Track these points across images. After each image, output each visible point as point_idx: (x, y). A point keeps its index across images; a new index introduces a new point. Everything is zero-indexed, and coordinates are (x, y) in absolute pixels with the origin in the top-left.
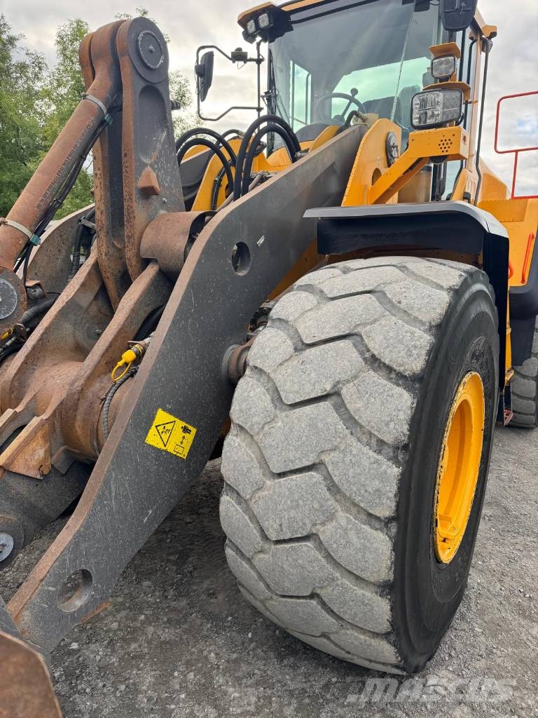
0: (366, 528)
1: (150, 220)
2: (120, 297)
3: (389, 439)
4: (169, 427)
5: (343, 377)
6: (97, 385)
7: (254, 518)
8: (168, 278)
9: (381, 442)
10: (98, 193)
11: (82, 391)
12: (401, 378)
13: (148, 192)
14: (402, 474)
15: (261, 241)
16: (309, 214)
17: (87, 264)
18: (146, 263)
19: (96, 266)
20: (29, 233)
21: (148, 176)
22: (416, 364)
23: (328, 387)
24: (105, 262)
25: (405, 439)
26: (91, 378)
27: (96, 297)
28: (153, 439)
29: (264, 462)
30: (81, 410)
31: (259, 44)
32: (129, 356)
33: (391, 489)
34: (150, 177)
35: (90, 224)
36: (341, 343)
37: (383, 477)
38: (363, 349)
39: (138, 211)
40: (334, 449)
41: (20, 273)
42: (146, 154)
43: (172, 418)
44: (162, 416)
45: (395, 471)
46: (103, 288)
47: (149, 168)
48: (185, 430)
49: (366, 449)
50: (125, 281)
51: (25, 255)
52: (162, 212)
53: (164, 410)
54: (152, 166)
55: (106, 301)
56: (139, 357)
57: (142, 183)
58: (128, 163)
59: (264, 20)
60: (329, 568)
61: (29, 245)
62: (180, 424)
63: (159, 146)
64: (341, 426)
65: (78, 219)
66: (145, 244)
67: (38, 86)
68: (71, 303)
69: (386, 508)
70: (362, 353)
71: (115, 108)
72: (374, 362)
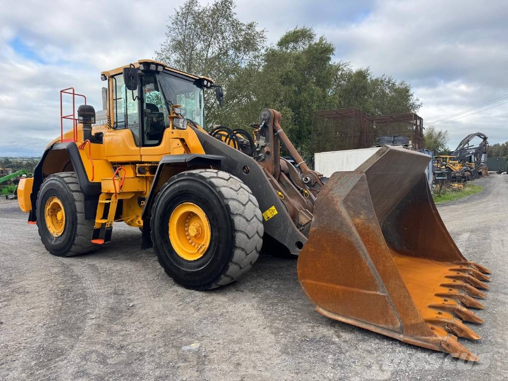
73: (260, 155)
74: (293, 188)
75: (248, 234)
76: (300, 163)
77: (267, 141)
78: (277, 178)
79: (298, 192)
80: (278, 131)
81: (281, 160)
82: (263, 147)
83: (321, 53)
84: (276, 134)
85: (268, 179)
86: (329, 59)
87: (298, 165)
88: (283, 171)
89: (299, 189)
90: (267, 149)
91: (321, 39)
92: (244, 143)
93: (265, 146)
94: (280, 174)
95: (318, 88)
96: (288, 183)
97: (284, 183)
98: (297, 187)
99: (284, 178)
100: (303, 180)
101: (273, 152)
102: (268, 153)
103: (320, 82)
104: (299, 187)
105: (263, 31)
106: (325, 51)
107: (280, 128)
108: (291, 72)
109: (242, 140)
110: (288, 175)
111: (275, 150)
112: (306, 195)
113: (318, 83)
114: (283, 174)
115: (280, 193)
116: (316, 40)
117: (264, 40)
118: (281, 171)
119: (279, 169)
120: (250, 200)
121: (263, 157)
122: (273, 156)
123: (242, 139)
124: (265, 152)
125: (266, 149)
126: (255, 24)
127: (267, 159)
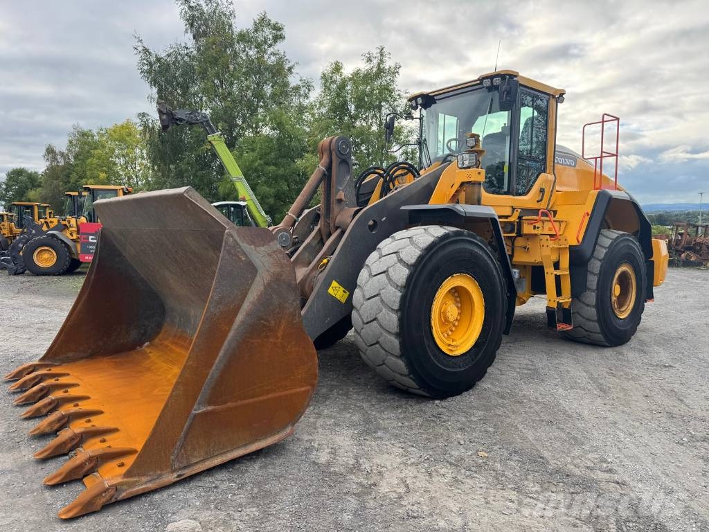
0: (391, 313)
1: (341, 210)
2: (327, 240)
3: (399, 284)
4: (337, 288)
5: (390, 265)
6: (314, 273)
7: (360, 316)
8: (343, 233)
9: (397, 286)
10: (322, 200)
11: (308, 275)
12: (407, 266)
13: (340, 201)
14: (402, 295)
15: (384, 219)
16: (403, 208)
17: (317, 228)
18: (337, 228)
19: (320, 230)
20: (294, 217)
21: (340, 194)
22: (413, 261)
23: (385, 269)
24: (322, 228)
25: (404, 284)
26: (312, 270)
27: (319, 242)
28: (330, 291)
29: (364, 296)
30: (308, 282)
31: (421, 110)
32: (325, 261)
33: (398, 300)
34: (341, 195)
35: (319, 212)
36: (392, 255)
37: (396, 296)
38: (398, 257)
39: (336, 208)
40: (384, 289)
41: (291, 231)
42: (341, 186)
43: (338, 286)
44: (334, 284)
45: (400, 294)
46: (322, 239)
47: (341, 191)
48: (344, 292)
49: (392, 288)
50: (330, 235)
51: (293, 225)
52: (346, 208)
53: (336, 281)
54: (343, 190)
55: (322, 242)
56: (328, 261)
57: (338, 197)
58: (333, 190)
59: (420, 101)
60: (381, 330)
61: (295, 222)
62: (342, 289)
63: (346, 182)
64: (386, 281)
65: (315, 210)
66: (337, 221)
67: (306, 102)
68: (309, 244)
69: (396, 307)
70: (398, 258)
71: (329, 168)
72: (401, 261)
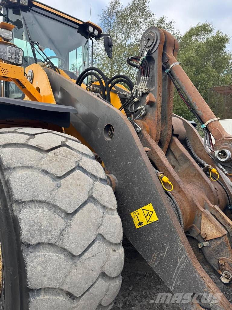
73: (139, 108)
74: (192, 164)
75: (70, 291)
76: (207, 123)
77: (150, 83)
78: (166, 146)
79: (200, 170)
80: (171, 66)
81: (173, 117)
82: (144, 94)
83: (218, 43)
84: (167, 71)
85: (142, 150)
86: (225, 47)
87: (204, 126)
88: (177, 136)
89: (201, 165)
90: (150, 98)
91: (218, 32)
92: (127, 97)
93: (147, 93)
94: (172, 141)
95: (214, 70)
96: (183, 155)
97: (177, 155)
98: (197, 161)
99: (177, 147)
100: (216, 155)
101: (160, 103)
102: (151, 104)
103: (215, 66)
104: (203, 162)
105: (171, 22)
106: (221, 41)
107: (175, 59)
108: (192, 57)
109: (125, 93)
110: (184, 142)
111: (165, 100)
112: (214, 176)
113: (214, 66)
114: (176, 140)
115: (165, 179)
116: (214, 34)
117: (172, 29)
118: (173, 134)
119: (170, 133)
120: (91, 199)
121: (143, 112)
122: (160, 109)
123: (125, 91)
124: (147, 102)
125: (148, 98)
126: (165, 18)
127: (149, 114)
